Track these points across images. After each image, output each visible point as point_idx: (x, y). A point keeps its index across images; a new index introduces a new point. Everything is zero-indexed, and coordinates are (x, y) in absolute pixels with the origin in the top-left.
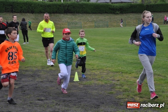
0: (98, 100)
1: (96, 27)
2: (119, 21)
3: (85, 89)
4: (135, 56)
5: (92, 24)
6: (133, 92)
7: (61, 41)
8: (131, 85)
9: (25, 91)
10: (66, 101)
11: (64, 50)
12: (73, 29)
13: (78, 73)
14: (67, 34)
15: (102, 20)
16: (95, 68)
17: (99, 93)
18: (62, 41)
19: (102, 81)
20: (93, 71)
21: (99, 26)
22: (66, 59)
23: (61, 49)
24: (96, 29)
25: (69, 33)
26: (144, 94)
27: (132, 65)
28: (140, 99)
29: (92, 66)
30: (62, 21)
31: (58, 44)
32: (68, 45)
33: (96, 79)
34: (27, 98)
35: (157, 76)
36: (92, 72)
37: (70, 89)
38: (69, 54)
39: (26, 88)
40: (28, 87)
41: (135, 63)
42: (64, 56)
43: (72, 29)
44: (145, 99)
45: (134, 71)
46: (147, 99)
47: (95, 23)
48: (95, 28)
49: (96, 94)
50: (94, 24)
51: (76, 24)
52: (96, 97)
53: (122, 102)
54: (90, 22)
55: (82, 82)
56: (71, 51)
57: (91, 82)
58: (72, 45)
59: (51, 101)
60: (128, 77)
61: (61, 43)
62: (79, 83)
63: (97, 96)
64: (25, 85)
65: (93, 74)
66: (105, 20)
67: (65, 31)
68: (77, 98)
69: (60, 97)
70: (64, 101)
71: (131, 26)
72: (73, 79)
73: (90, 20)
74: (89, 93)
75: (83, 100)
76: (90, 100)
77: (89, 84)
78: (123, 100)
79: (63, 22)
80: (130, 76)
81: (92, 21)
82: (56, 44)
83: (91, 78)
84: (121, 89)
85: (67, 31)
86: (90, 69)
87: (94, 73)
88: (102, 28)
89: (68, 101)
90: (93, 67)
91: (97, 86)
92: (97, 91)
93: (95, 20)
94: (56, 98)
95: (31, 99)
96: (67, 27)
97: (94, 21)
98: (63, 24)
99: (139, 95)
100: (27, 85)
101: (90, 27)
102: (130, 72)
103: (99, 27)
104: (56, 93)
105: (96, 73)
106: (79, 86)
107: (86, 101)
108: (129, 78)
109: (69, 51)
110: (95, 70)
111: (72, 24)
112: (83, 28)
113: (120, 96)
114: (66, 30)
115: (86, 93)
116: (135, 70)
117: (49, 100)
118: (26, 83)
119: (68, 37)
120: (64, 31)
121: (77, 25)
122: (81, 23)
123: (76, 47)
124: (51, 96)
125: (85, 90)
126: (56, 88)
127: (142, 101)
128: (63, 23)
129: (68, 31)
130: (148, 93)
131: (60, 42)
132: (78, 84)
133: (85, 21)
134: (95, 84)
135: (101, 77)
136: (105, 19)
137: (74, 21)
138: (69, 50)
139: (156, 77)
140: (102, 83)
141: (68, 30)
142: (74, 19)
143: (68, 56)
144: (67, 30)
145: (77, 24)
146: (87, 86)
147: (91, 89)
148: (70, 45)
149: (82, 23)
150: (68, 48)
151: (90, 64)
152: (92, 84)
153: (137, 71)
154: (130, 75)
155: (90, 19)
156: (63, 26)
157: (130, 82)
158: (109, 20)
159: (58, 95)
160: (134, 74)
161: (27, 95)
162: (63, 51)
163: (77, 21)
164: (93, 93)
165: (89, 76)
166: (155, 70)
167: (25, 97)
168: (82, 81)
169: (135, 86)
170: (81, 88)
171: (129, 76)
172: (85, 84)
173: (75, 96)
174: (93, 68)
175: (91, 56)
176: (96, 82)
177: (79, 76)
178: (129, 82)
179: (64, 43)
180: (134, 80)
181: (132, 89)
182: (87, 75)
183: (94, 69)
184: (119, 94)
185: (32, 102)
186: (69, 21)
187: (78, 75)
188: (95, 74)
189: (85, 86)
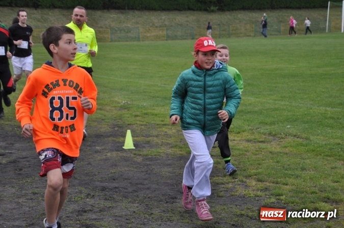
0: (173, 187)
1: (169, 38)
2: (215, 26)
3: (148, 165)
4: (249, 98)
5: (161, 33)
6: (245, 170)
7: (192, 73)
8: (240, 155)
9: (21, 170)
10: (108, 188)
11: (200, 96)
12: (122, 43)
13: (132, 132)
14: (209, 54)
15: (181, 25)
16: (167, 123)
17: (175, 172)
18: (194, 72)
19: (181, 148)
20: (163, 129)
21: (176, 36)
22: (203, 120)
23: (190, 94)
24: (170, 42)
25: (213, 52)
26: (265, 175)
27: (242, 116)
28: (258, 183)
29: (161, 119)
30: (99, 26)
31: (182, 81)
32: (209, 83)
33: (169, 144)
34: (26, 184)
35: (292, 137)
36: (161, 129)
37: (116, 165)
38: (214, 106)
39: (25, 163)
40: (28, 161)
41: (248, 112)
42: (198, 112)
43: (119, 41)
44: (268, 184)
45: (246, 127)
46: (271, 184)
47: (167, 30)
48: (166, 40)
49: (168, 174)
50: (165, 32)
51: (127, 32)
52: (168, 181)
53: (222, 189)
54: (157, 27)
55: (140, 151)
56: (219, 99)
57: (159, 150)
58: (221, 81)
59: (77, 190)
60: (234, 140)
61: (192, 76)
62: (134, 152)
63: (172, 179)
64: (21, 157)
65: (163, 133)
66: (187, 25)
67: (203, 46)
68: (130, 183)
69: (95, 181)
70: (104, 189)
71: (240, 36)
72: (121, 144)
73: (156, 25)
74: (155, 174)
75: (142, 186)
76: (157, 187)
77: (155, 155)
78: (223, 186)
79: (101, 27)
80: (239, 139)
81: (160, 26)
82: (179, 79)
83: (160, 142)
84: (220, 163)
85: (208, 46)
86: (158, 125)
87: (166, 132)
88: (181, 39)
89: (111, 189)
90: (163, 119)
91: (170, 158)
92: (170, 169)
93: (167, 23)
94: (86, 184)
95: (35, 186)
96: (110, 37)
97: (166, 26)
98: (100, 31)
99: (255, 177)
100: (26, 158)
101: (158, 38)
102: (238, 130)
103: (174, 38)
104: (86, 173)
105: (169, 132)
106: (135, 159)
107: (148, 188)
108: (236, 142)
109: (212, 98)
110: (167, 126)
111: (119, 32)
112: (143, 41)
113: (217, 178)
114: (206, 43)
115: (149, 172)
116: (249, 126)
117: (73, 187)
118: (24, 154)
119: (211, 61)
120: (198, 45)
121: (129, 35)
122: (139, 30)
123: (232, 87)
124: (76, 179)
125: (146, 167)
126: (86, 163)
127: (262, 187)
128: (101, 29)
129: (211, 46)
130: (273, 172)
131: (186, 74)
132: (132, 155)
133: (147, 26)
134: (167, 154)
135: (179, 140)
136: (187, 21)
137: (124, 25)
138: (212, 95)
139: (290, 140)
140: (181, 152)
141: (211, 43)
142: (124, 22)
143: (208, 112)
144: (209, 43)
145: (130, 32)
146: (151, 159)
147: (160, 165)
148: (216, 82)
149: (141, 30)
150: (210, 89)
151: (156, 115)
152: (161, 154)
153: (252, 128)
154: (238, 137)
155: (156, 21)
156: (101, 35)
157: (239, 149)
158: (196, 23)
159: (91, 178)
160: (245, 134)
161: (26, 177)
162: (195, 99)
163: (129, 25)
164: (164, 173)
165: (155, 138)
166: (289, 126)
167: (21, 182)
168: (141, 149)
169: (248, 158)
170: (139, 163)
171: (236, 138)
172: (146, 155)
173: (126, 179)
174: (163, 123)
175: (158, 97)
176: (169, 151)
177: (135, 138)
178: (235, 149)
179: (198, 78)
180: (247, 145)
181: (241, 163)
182: (151, 136)
183: (165, 125)
184: (215, 175)
185: (36, 191)
186: (113, 24)
187: (132, 136)
188: (166, 135)
189: (147, 158)
